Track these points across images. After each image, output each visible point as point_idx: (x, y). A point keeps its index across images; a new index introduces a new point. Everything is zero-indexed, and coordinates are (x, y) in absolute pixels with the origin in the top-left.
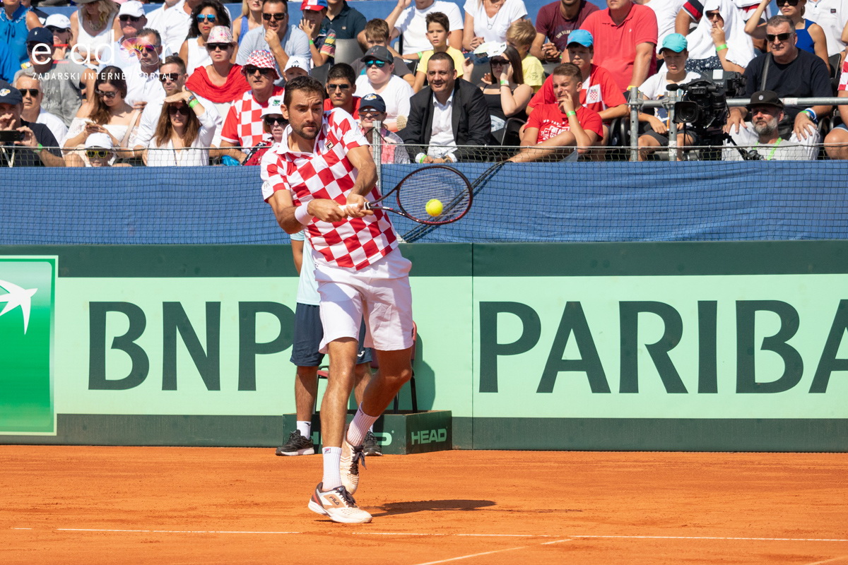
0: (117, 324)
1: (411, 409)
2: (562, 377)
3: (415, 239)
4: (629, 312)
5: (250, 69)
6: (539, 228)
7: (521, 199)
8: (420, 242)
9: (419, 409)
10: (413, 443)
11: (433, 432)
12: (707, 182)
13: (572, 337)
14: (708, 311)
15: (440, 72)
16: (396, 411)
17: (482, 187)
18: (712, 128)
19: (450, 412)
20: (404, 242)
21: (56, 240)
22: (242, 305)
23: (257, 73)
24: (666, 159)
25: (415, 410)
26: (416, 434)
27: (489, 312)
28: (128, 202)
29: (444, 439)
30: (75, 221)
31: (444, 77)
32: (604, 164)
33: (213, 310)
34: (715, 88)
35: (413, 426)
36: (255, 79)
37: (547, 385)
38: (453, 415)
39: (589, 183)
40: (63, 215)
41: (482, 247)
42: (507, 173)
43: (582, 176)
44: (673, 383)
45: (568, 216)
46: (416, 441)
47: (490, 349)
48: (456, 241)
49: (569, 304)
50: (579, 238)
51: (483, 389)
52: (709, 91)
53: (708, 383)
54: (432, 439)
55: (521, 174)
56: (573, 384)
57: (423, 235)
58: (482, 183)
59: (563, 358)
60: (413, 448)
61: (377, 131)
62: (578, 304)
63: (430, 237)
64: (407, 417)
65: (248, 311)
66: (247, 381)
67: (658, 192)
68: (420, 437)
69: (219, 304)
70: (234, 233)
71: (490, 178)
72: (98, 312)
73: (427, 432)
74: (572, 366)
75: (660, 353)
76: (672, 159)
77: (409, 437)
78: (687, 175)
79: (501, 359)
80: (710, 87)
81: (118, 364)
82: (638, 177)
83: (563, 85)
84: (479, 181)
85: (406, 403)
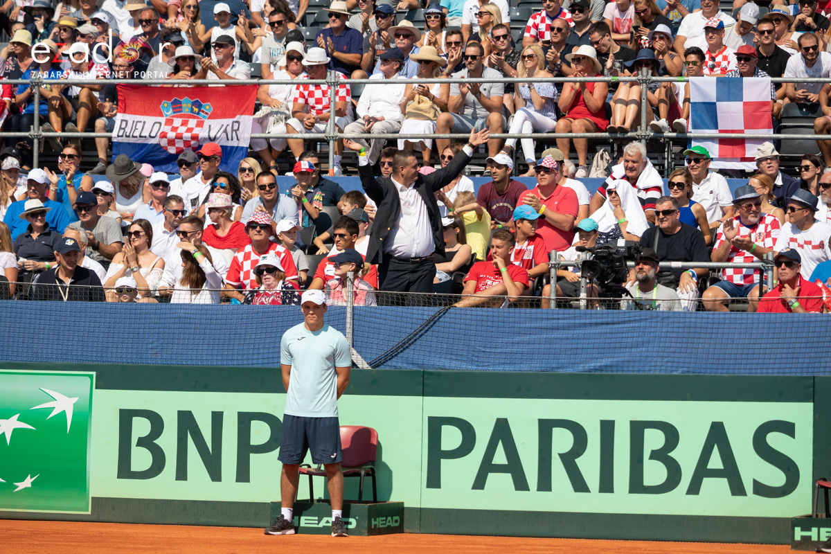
0: (141, 427)
1: (372, 499)
2: (492, 477)
3: (378, 366)
4: (546, 427)
5: (252, 225)
6: (476, 359)
7: (463, 336)
8: (382, 368)
9: (378, 500)
10: (373, 527)
11: (389, 518)
12: (609, 326)
13: (500, 445)
14: (607, 428)
16: (360, 501)
17: (432, 326)
18: (613, 284)
19: (403, 503)
20: (370, 368)
21: (94, 359)
22: (240, 414)
23: (258, 229)
24: (578, 307)
25: (375, 501)
26: (375, 520)
27: (435, 425)
28: (152, 331)
29: (397, 525)
30: (110, 345)
32: (528, 310)
33: (217, 418)
34: (615, 251)
35: (373, 514)
36: (256, 233)
37: (479, 483)
38: (405, 506)
39: (516, 325)
40: (101, 340)
41: (431, 373)
42: (452, 316)
44: (579, 484)
45: (499, 350)
46: (375, 526)
47: (436, 454)
48: (410, 368)
49: (498, 420)
50: (508, 369)
51: (429, 486)
52: (610, 254)
53: (607, 485)
54: (388, 524)
55: (463, 317)
56: (500, 483)
57: (384, 363)
58: (432, 323)
59: (493, 463)
60: (373, 531)
61: (350, 279)
62: (506, 420)
63: (390, 364)
64: (369, 506)
65: (245, 420)
66: (243, 474)
67: (570, 333)
68: (379, 522)
69: (222, 413)
70: (235, 357)
71: (438, 319)
72: (126, 417)
73: (384, 518)
74: (500, 469)
75: (569, 460)
76: (583, 308)
78: (593, 321)
79: (444, 462)
80: (611, 251)
81: (141, 459)
82: (555, 321)
83: (498, 247)
84: (429, 321)
85: (368, 495)
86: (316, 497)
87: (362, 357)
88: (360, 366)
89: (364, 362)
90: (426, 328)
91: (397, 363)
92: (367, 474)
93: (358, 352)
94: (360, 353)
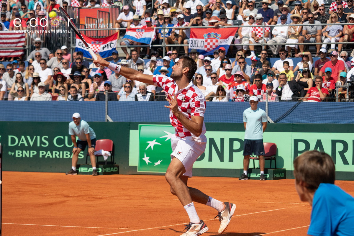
1: (275, 168)
3: (277, 122)
4: (334, 143)
5: (236, 76)
6: (310, 119)
7: (306, 112)
8: (278, 123)
9: (277, 168)
10: (275, 177)
11: (280, 174)
15: (283, 78)
16: (270, 168)
17: (295, 108)
20: (274, 123)
22: (230, 139)
23: (238, 77)
25: (276, 168)
26: (276, 175)
27: (296, 142)
29: (283, 176)
31: (284, 79)
32: (328, 102)
33: (222, 140)
35: (275, 172)
38: (286, 170)
39: (324, 108)
41: (295, 124)
42: (302, 105)
43: (322, 106)
44: (345, 162)
45: (318, 116)
46: (276, 176)
47: (296, 152)
48: (288, 123)
49: (318, 140)
50: (321, 122)
54: (280, 176)
55: (305, 105)
57: (279, 121)
58: (295, 107)
60: (275, 178)
62: (320, 140)
63: (281, 122)
64: (274, 170)
65: (232, 141)
66: (231, 159)
68: (277, 175)
69: (224, 139)
70: (228, 120)
71: (297, 106)
73: (279, 174)
75: (342, 154)
76: (347, 101)
77: (274, 176)
78: (350, 106)
82: (337, 106)
84: (294, 107)
85: (273, 166)
86: (256, 167)
87: (271, 119)
88: (270, 122)
89: (272, 121)
90: (293, 109)
91: (284, 121)
92: (273, 159)
93: (270, 117)
94: (270, 118)
